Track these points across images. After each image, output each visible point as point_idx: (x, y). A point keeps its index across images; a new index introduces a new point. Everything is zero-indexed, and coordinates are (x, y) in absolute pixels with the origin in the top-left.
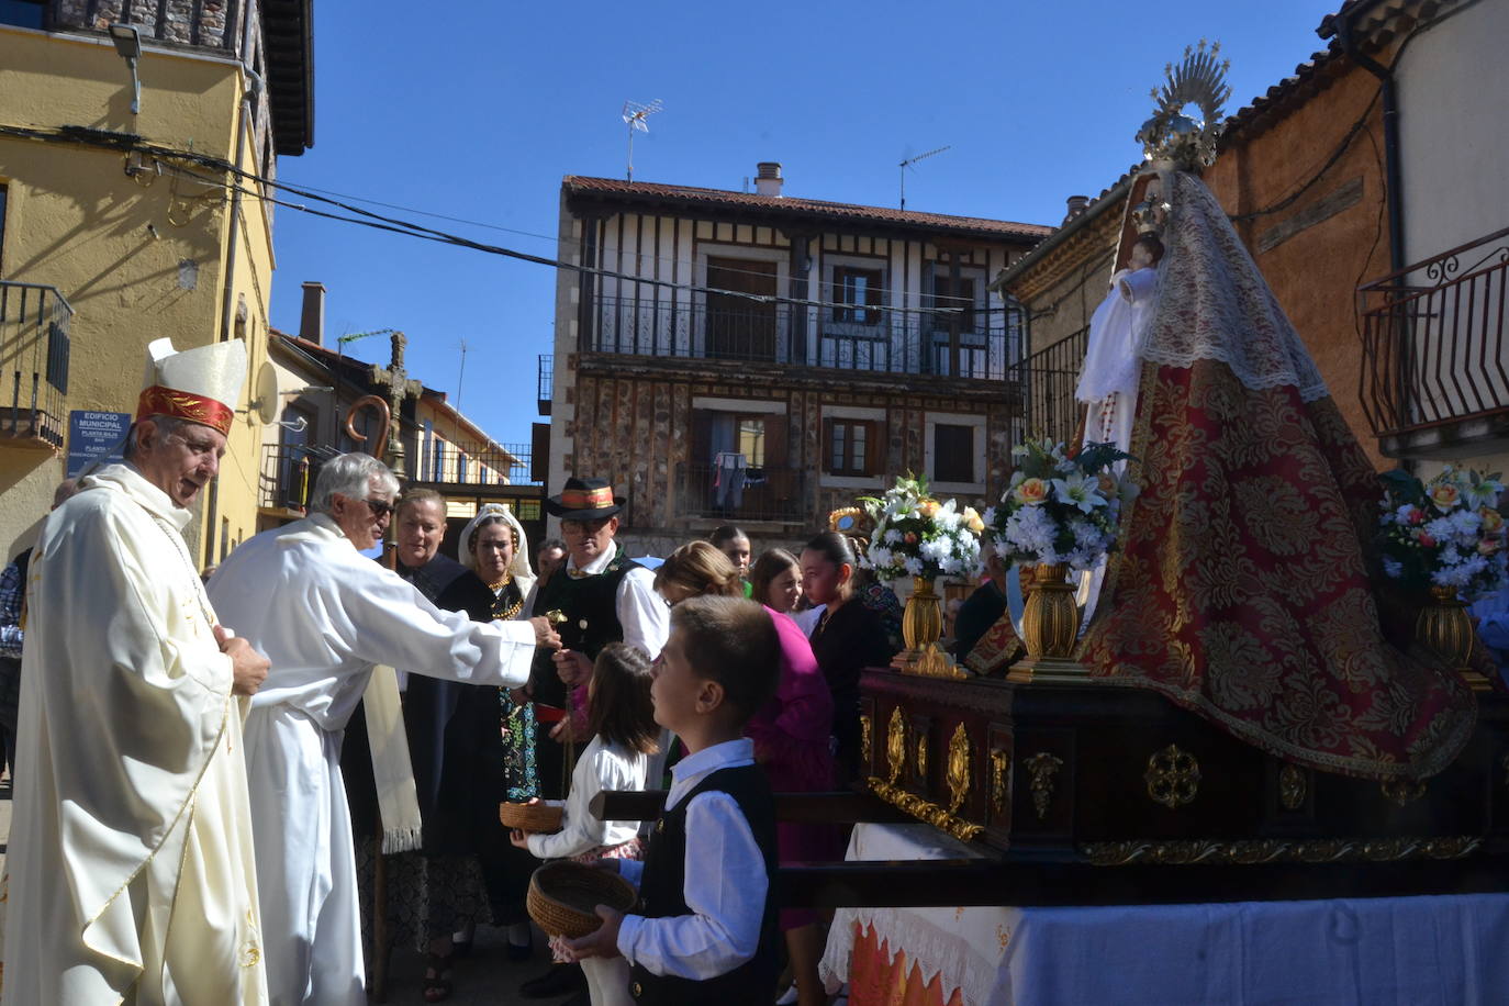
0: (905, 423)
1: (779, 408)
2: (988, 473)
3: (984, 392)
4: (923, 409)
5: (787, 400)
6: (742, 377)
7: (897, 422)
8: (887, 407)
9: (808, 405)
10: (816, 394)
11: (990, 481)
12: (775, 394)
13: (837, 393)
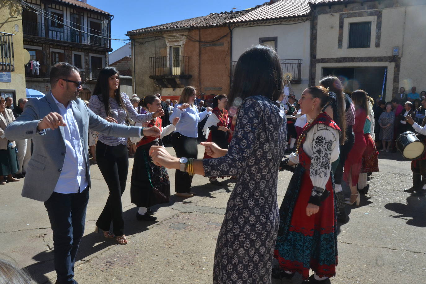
0: (68, 53)
1: (40, 48)
2: (85, 66)
3: (87, 48)
4: (71, 50)
5: (42, 46)
6: (35, 40)
7: (66, 53)
8: (64, 49)
9: (47, 48)
10: (48, 45)
11: (85, 68)
12: (39, 44)
13: (53, 45)
